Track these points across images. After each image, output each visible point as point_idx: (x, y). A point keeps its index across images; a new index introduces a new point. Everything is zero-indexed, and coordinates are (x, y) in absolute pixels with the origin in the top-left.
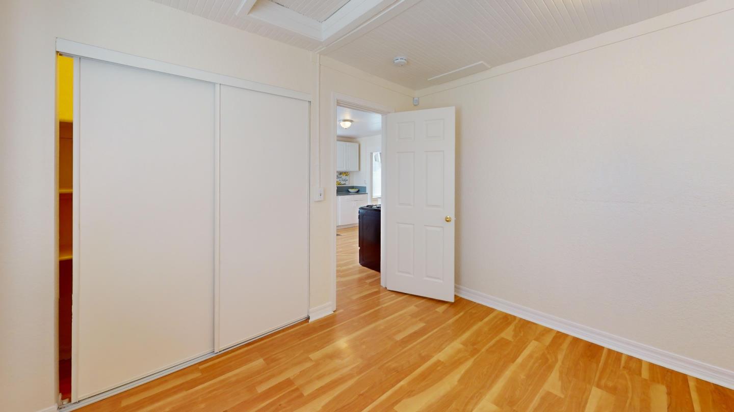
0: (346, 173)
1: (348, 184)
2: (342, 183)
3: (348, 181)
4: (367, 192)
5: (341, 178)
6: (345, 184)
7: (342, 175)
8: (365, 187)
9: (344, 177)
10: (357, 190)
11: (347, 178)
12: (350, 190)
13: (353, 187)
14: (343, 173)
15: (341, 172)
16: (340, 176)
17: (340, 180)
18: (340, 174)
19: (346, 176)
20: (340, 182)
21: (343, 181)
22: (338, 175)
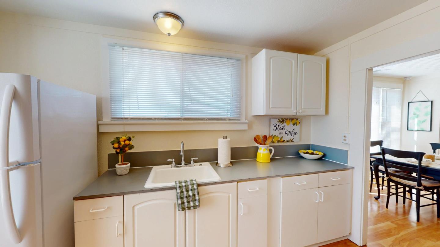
0: (294, 120)
1: (298, 141)
2: (286, 138)
3: (298, 135)
4: (349, 164)
5: (283, 128)
6: (292, 141)
7: (285, 124)
9: (289, 127)
10: (321, 154)
11: (297, 128)
12: (301, 153)
13: (308, 147)
14: (287, 119)
15: (282, 117)
16: (281, 126)
17: (280, 134)
18: (281, 122)
19: (294, 124)
20: (282, 137)
21: (288, 135)
22: (278, 124)
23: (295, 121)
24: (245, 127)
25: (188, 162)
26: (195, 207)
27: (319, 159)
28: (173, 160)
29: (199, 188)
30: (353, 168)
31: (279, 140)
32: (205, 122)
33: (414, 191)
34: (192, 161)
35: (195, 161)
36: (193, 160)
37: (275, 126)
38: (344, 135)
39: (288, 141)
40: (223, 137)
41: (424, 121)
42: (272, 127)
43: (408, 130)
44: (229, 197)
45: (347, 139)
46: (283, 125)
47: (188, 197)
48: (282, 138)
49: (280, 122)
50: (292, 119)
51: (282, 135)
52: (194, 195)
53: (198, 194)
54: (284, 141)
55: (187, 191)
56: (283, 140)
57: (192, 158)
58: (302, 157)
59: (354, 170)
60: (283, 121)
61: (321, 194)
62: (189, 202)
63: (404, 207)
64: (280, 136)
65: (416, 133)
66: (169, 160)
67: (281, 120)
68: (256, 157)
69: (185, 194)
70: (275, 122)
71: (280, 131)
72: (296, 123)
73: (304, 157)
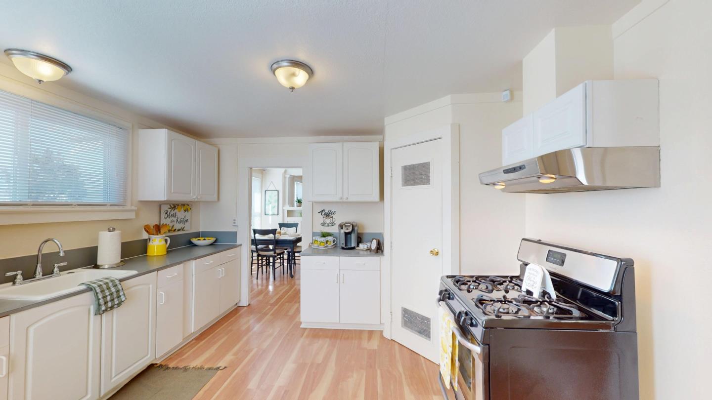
0: (186, 206)
1: (190, 229)
2: (178, 226)
3: (189, 223)
4: (238, 243)
5: (174, 215)
6: (183, 229)
7: (176, 211)
8: (236, 233)
9: (180, 214)
10: (212, 240)
11: (188, 215)
12: (195, 241)
13: (198, 235)
14: (178, 205)
15: (174, 203)
16: (172, 212)
17: (171, 222)
18: (173, 208)
19: (185, 211)
20: (174, 225)
21: (179, 223)
22: (169, 210)
23: (185, 208)
24: (132, 215)
25: (47, 273)
26: (119, 304)
27: (211, 244)
28: (19, 272)
29: (122, 283)
30: (241, 245)
31: (170, 229)
32: (73, 209)
33: (271, 259)
34: (56, 270)
35: (62, 269)
36: (59, 267)
37: (166, 213)
38: (234, 219)
39: (179, 230)
40: (109, 229)
41: (274, 207)
42: (163, 215)
43: (265, 214)
44: (149, 288)
45: (236, 222)
46: (175, 212)
47: (111, 294)
48: (173, 227)
49: (171, 208)
50: (184, 205)
51: (173, 224)
52: (118, 291)
53: (122, 289)
54: (175, 230)
55: (109, 288)
56: (174, 228)
57: (56, 265)
58: (195, 245)
59: (242, 247)
60: (175, 207)
61: (222, 270)
62: (112, 300)
63: (266, 275)
64: (171, 225)
65: (270, 217)
66: (9, 274)
67: (173, 206)
68: (146, 252)
69: (107, 293)
70: (165, 208)
71: (171, 219)
72: (188, 210)
73: (197, 244)
